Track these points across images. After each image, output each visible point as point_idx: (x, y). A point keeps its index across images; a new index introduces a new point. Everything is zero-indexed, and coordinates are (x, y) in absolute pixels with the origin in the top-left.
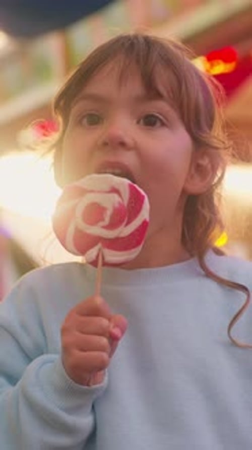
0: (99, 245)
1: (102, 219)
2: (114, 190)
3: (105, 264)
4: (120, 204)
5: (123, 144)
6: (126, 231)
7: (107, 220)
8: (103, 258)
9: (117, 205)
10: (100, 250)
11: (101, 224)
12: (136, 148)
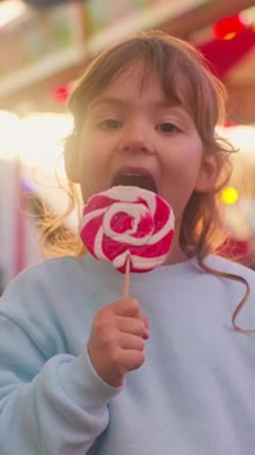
0: (127, 252)
1: (130, 228)
2: (142, 201)
3: (133, 270)
4: (147, 214)
5: (144, 150)
6: (153, 239)
7: (135, 228)
8: (131, 264)
9: (144, 215)
10: (128, 256)
11: (129, 232)
12: (156, 154)
